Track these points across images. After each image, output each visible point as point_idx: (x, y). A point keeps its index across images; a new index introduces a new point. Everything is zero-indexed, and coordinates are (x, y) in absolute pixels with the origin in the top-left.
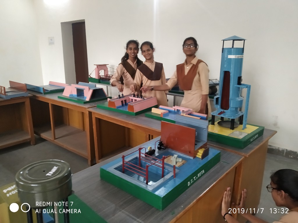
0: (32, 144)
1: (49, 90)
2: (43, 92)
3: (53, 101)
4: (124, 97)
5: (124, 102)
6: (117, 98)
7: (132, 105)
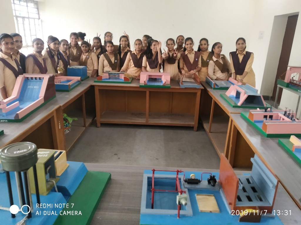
0: (194, 130)
1: (220, 86)
2: (213, 87)
3: (214, 97)
4: (272, 112)
5: (268, 117)
6: (263, 111)
7: (266, 124)
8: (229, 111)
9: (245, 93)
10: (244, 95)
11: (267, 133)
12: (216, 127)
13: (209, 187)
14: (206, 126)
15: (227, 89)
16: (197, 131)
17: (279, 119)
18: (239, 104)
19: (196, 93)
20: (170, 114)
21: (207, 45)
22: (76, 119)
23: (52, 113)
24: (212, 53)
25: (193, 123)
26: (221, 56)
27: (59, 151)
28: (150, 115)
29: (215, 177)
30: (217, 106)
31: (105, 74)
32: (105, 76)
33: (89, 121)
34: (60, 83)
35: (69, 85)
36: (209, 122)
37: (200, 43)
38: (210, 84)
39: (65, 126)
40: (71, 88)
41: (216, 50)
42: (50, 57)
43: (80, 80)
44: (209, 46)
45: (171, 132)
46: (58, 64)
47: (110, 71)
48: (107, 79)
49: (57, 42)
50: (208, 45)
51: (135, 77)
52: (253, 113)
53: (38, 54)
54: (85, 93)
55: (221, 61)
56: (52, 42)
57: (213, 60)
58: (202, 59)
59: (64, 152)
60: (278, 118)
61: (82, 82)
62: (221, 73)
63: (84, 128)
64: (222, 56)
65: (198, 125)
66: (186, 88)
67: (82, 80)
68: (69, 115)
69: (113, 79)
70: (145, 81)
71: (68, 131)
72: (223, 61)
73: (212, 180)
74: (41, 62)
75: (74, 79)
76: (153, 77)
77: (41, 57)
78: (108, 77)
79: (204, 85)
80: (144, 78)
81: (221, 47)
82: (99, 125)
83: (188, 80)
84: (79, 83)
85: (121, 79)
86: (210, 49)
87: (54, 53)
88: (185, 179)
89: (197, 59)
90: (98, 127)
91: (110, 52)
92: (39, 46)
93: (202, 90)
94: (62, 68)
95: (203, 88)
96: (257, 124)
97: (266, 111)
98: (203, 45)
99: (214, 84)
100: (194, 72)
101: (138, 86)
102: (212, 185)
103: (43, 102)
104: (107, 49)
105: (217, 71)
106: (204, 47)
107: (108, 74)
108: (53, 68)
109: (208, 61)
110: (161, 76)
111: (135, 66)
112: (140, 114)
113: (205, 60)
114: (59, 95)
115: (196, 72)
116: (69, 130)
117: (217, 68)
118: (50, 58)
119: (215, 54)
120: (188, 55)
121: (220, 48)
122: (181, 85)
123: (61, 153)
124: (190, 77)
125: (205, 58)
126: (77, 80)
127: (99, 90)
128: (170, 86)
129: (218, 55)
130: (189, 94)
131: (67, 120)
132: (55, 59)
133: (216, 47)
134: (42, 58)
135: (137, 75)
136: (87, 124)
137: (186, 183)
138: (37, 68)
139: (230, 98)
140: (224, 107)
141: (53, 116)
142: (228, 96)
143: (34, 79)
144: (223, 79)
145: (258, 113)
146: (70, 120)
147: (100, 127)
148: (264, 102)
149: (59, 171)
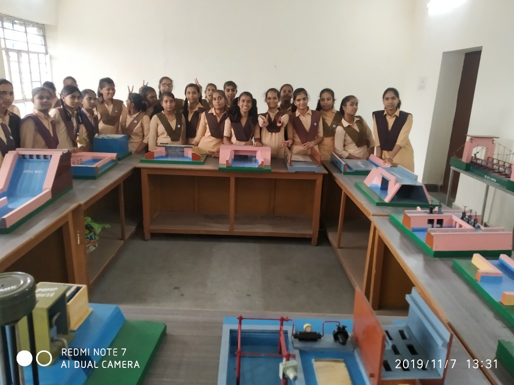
0: (312, 243)
1: (354, 169)
2: (343, 171)
3: (346, 189)
4: (442, 213)
5: (435, 222)
6: (426, 212)
7: (432, 234)
8: (371, 212)
9: (397, 182)
10: (395, 184)
11: (435, 249)
12: (349, 238)
13: (336, 346)
14: (332, 237)
15: (366, 173)
16: (318, 244)
17: (454, 225)
18: (387, 200)
19: (315, 181)
20: (271, 216)
21: (331, 101)
22: (108, 226)
23: (66, 216)
24: (341, 113)
25: (311, 231)
26: (356, 119)
27: (75, 286)
28: (236, 218)
29: (346, 329)
30: (350, 202)
31: (159, 149)
32: (159, 152)
33: (131, 229)
34: (81, 164)
35: (97, 167)
36: (337, 230)
37: (320, 96)
38: (338, 166)
39: (88, 238)
40: (100, 172)
41: (348, 109)
42: (63, 119)
43: (115, 159)
44: (335, 102)
45: (273, 247)
46: (78, 131)
47: (168, 144)
48: (162, 157)
49: (76, 94)
50: (334, 100)
51: (211, 154)
52: (409, 215)
53: (42, 114)
54: (124, 182)
55: (356, 128)
56: (68, 94)
57: (342, 126)
58: (324, 124)
59: (84, 287)
60: (451, 225)
61: (119, 162)
62: (356, 147)
63: (122, 242)
64: (358, 119)
65: (319, 236)
66: (297, 173)
67: (119, 159)
68: (95, 220)
69: (172, 156)
70: (227, 161)
71: (94, 248)
72: (359, 127)
73: (341, 334)
74: (48, 128)
75: (106, 157)
76: (241, 154)
77: (48, 120)
78: (164, 154)
79: (328, 167)
80: (226, 156)
81: (357, 104)
82: (147, 236)
83: (301, 159)
84: (114, 164)
85: (187, 157)
86: (337, 107)
87: (70, 113)
88: (294, 332)
89: (315, 124)
90: (147, 241)
91: (169, 111)
92: (45, 100)
93: (324, 175)
94: (84, 139)
95: (327, 172)
96: (417, 234)
97: (431, 212)
98: (326, 100)
99: (344, 165)
100: (312, 145)
101: (217, 168)
102: (340, 343)
103: (50, 197)
104: (164, 105)
105: (350, 143)
106: (328, 104)
107: (164, 148)
108: (69, 139)
109: (334, 126)
110: (255, 152)
111: (212, 135)
112: (220, 217)
113: (329, 125)
114: (78, 186)
115: (315, 145)
116: (95, 246)
117: (349, 139)
118: (65, 122)
119: (346, 115)
120: (300, 117)
121: (355, 106)
122: (288, 166)
123: (78, 289)
124: (304, 154)
125: (329, 121)
126: (110, 159)
127: (149, 176)
128: (270, 168)
129: (352, 118)
130: (303, 182)
131: (92, 228)
132: (72, 123)
133: (348, 104)
134: (50, 120)
135: (214, 150)
136: (127, 235)
137: (297, 340)
138: (40, 138)
139: (371, 189)
140: (361, 205)
141: (67, 223)
142: (369, 186)
143: (35, 157)
144: (361, 157)
145: (418, 215)
146: (97, 228)
147: (151, 239)
148: (429, 197)
149: (75, 322)
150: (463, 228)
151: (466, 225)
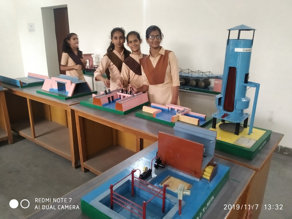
0: (9, 143)
2: (20, 86)
5: (111, 98)
8: (67, 104)
10: (71, 84)
11: (124, 111)
16: (14, 142)
18: (70, 95)
25: (6, 134)
52: (98, 98)
95: (6, 89)
97: (106, 94)
99: (20, 81)
142: (48, 90)
150: (126, 97)
151: (127, 95)
